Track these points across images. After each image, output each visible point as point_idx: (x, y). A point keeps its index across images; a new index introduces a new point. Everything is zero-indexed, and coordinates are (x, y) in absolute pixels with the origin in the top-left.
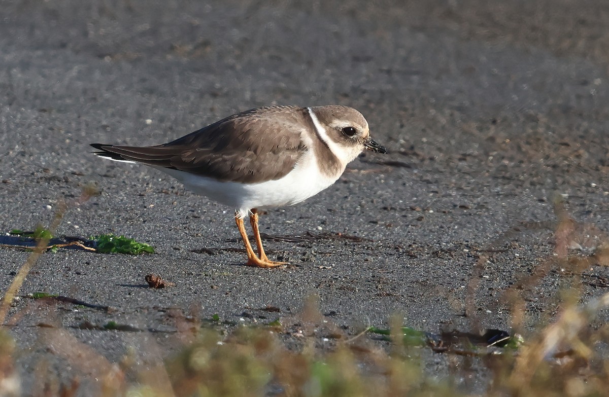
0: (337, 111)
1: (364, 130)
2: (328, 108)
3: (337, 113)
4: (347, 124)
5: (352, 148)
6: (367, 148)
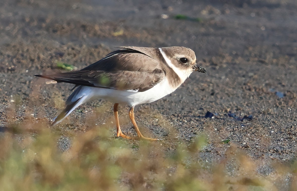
0: (177, 50)
1: (193, 60)
2: (172, 48)
3: (177, 51)
4: (183, 56)
5: (186, 70)
6: (194, 70)
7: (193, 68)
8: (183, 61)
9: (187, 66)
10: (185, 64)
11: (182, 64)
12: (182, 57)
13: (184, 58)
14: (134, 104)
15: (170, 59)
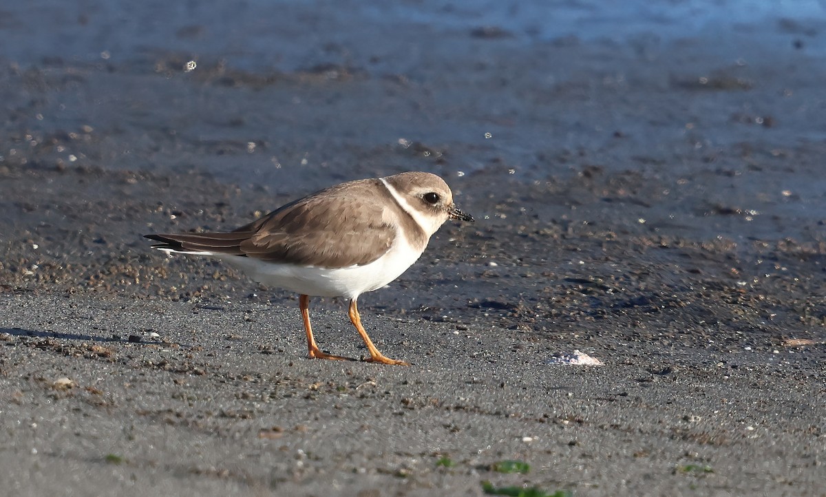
0: (416, 178)
1: (447, 196)
3: (415, 180)
4: (429, 190)
5: (435, 218)
6: (451, 216)
7: (449, 213)
8: (430, 200)
9: (438, 210)
10: (435, 205)
11: (428, 206)
12: (428, 192)
13: (433, 194)
14: (355, 296)
15: (405, 197)
